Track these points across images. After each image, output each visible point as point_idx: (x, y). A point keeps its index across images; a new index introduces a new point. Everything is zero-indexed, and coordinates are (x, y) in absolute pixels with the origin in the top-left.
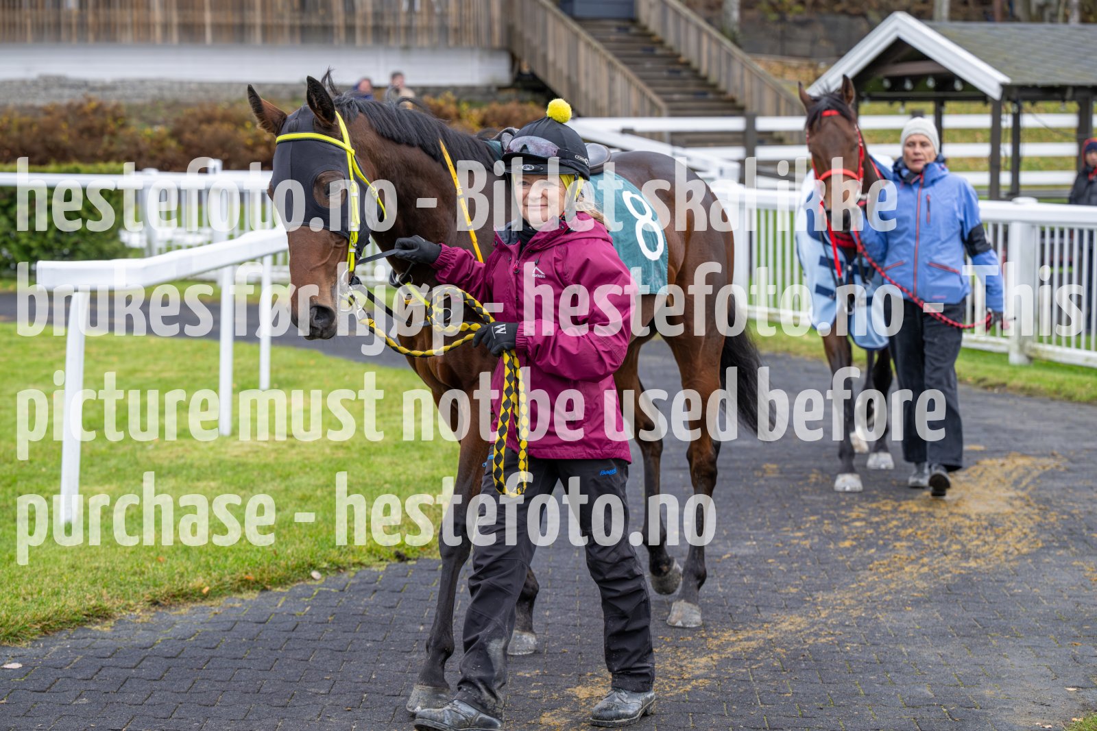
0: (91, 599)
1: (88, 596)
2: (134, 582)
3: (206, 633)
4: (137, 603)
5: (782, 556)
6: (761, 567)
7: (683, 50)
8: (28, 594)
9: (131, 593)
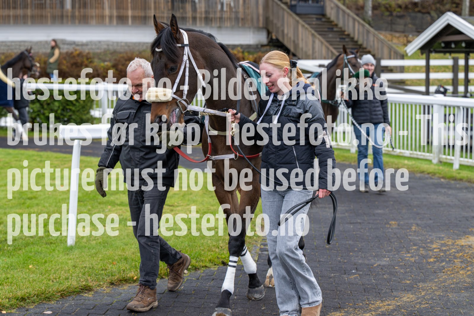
0: (83, 282)
1: (82, 280)
2: (102, 274)
4: (104, 284)
5: (401, 266)
6: (392, 270)
7: (346, 29)
8: (54, 279)
9: (101, 279)
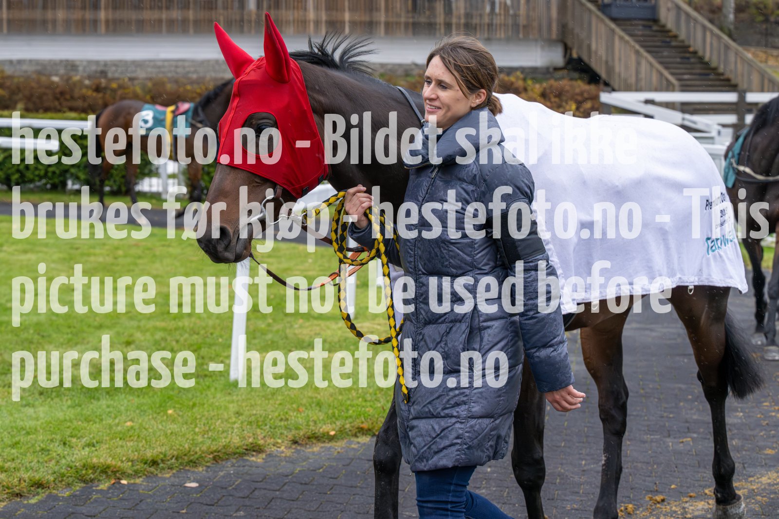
0: (249, 438)
2: (280, 426)
3: (331, 467)
4: (283, 442)
6: (747, 433)
7: (692, 43)
9: (278, 434)
